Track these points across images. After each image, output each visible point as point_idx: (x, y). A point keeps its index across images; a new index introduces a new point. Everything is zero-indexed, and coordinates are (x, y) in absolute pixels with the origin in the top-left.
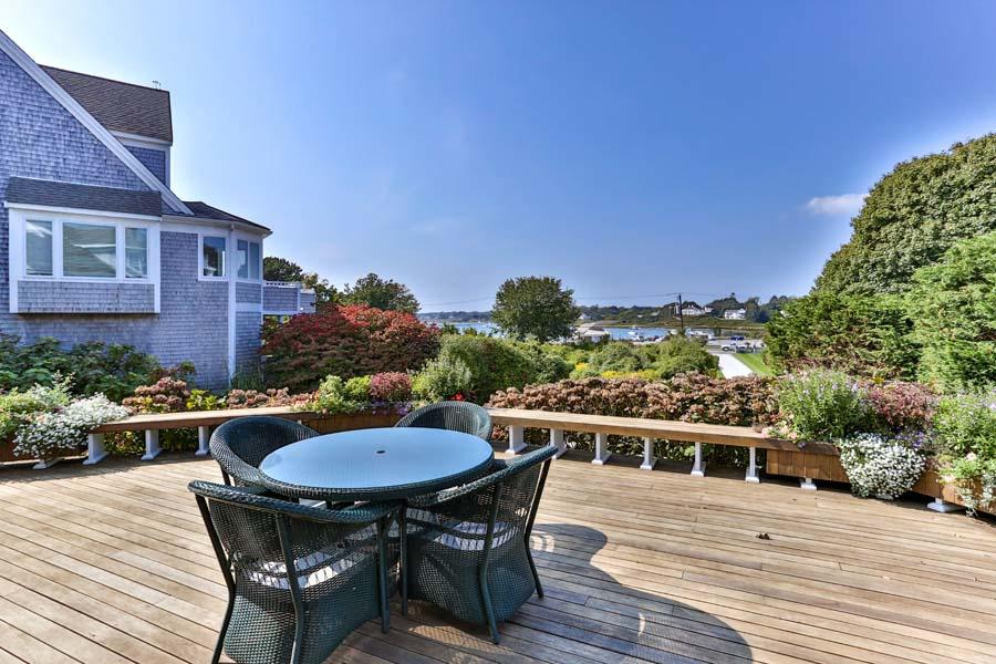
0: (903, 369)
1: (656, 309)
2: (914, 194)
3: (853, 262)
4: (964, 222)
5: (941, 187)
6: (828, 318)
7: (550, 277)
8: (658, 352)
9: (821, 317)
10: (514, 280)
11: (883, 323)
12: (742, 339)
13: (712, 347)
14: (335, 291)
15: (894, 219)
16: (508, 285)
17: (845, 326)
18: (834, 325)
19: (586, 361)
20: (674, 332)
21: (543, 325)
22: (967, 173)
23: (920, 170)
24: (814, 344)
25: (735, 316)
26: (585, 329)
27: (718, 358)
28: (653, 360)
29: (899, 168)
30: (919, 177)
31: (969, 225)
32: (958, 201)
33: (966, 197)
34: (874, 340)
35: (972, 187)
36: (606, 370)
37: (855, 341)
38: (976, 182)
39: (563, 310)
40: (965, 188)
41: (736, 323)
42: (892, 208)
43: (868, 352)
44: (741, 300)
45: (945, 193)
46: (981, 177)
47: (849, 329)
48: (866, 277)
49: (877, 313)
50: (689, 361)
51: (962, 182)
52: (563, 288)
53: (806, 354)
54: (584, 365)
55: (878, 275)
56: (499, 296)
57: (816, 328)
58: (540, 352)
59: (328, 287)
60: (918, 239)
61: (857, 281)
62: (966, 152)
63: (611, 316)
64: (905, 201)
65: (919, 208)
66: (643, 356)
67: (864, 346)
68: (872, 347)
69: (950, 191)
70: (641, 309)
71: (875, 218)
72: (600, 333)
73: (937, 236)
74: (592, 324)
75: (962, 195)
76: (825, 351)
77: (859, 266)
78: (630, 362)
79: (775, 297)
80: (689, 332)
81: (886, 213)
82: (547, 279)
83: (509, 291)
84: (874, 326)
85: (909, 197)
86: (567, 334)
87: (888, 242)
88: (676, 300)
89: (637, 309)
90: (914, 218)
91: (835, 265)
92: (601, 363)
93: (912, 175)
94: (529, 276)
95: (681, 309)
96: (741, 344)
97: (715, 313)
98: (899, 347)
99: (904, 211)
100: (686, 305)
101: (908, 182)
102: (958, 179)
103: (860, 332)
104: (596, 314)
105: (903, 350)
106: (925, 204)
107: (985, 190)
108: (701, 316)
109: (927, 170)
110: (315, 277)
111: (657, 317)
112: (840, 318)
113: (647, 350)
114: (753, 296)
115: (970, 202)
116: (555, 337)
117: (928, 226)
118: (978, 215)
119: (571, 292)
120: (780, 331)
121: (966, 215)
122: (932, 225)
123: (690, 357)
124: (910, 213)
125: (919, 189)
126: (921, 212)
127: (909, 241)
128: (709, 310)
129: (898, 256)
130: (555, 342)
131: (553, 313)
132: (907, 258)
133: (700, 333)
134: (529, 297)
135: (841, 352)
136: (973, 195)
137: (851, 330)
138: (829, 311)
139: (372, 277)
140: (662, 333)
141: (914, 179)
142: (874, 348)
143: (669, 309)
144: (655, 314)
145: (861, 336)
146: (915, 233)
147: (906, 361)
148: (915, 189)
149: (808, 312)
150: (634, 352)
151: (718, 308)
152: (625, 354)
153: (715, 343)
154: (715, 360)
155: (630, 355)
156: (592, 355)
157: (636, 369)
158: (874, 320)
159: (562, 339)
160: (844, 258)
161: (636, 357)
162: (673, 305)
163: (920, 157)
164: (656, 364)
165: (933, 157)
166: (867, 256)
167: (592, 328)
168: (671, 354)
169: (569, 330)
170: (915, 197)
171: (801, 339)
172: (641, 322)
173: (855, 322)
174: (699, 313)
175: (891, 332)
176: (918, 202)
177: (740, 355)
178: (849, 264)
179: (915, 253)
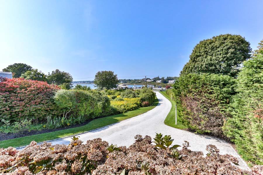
0: (222, 101)
1: (140, 80)
2: (205, 49)
3: (191, 67)
4: (217, 56)
5: (212, 47)
6: (195, 83)
7: (111, 71)
8: (140, 92)
9: (192, 82)
10: (101, 72)
11: (215, 85)
12: (161, 87)
13: (154, 90)
14: (44, 75)
15: (200, 56)
16: (99, 73)
17: (201, 86)
18: (197, 85)
19: (120, 95)
20: (144, 86)
21: (109, 85)
22: (217, 43)
23: (206, 43)
24: (190, 92)
25: (159, 81)
26: (121, 86)
27: (156, 93)
28: (138, 94)
29: (201, 42)
30: (206, 45)
31: (218, 57)
32: (215, 51)
33: (217, 50)
34: (211, 91)
35: (219, 48)
36: (125, 98)
37: (205, 91)
38: (219, 46)
39: (115, 81)
40: (217, 48)
41: (159, 83)
42: (200, 53)
43: (209, 95)
44: (160, 78)
45: (212, 49)
46: (221, 45)
47: (202, 87)
48: (194, 71)
49: (212, 81)
50: (148, 95)
51: (216, 46)
52: (114, 74)
53: (187, 95)
54: (119, 96)
55: (197, 70)
56: (96, 76)
57: (190, 87)
58: (100, 94)
59: (41, 73)
60: (207, 61)
61: (192, 72)
62: (216, 39)
63: (129, 82)
64: (203, 51)
65: (206, 53)
66: (136, 93)
67: (207, 93)
68: (211, 93)
69: (214, 48)
70: (137, 80)
71: (196, 55)
72: (125, 86)
73: (211, 60)
74: (123, 84)
75: (216, 49)
76: (194, 95)
77: (192, 68)
78: (132, 95)
79: (168, 77)
80: (148, 86)
81: (199, 54)
82: (110, 71)
83: (99, 75)
84: (211, 86)
85: (204, 50)
86: (116, 87)
87: (199, 61)
88: (145, 78)
89: (135, 80)
90: (205, 55)
91: (186, 68)
92: (124, 96)
93: (204, 44)
94: (104, 71)
95: (146, 80)
96: (161, 89)
97: (154, 81)
98: (221, 94)
99: (203, 53)
100: (147, 79)
101: (203, 46)
102: (215, 45)
103: (206, 88)
104: (125, 81)
105: (222, 94)
106: (208, 51)
107: (221, 49)
108: (151, 82)
109: (208, 42)
110: (37, 70)
111: (141, 82)
112: (199, 83)
113: (137, 91)
114: (163, 77)
115: (218, 51)
116: (112, 88)
117: (209, 57)
118: (220, 55)
119: (116, 75)
120: (178, 87)
121: (217, 55)
122: (210, 57)
123: (148, 94)
124: (204, 54)
125: (206, 48)
126: (207, 54)
127: (204, 61)
128: (153, 80)
129: (202, 65)
130: (112, 89)
131: (112, 81)
132: (204, 66)
133: (151, 86)
134: (105, 76)
135: (200, 95)
136: (219, 49)
137: (203, 87)
138: (195, 80)
139: (57, 71)
140: (141, 86)
141: (205, 45)
142: (212, 94)
143: (143, 80)
144: (140, 81)
145: (206, 89)
146: (206, 59)
147: (223, 99)
148: (205, 48)
149: (188, 80)
150: (133, 92)
151: (155, 80)
152: (131, 93)
153: (155, 89)
154: (155, 94)
155: (132, 93)
156: (122, 93)
157: (134, 97)
158: (211, 83)
159: (114, 89)
160: (188, 66)
161: (134, 93)
162: (144, 79)
163: (205, 40)
164: (139, 95)
165: (208, 40)
166: (194, 65)
167: (123, 85)
168: (143, 92)
169: (116, 86)
170: (205, 50)
171: (186, 90)
172: (136, 83)
173: (205, 84)
174: (150, 81)
175: (218, 88)
176: (206, 51)
177: (161, 92)
178: (189, 67)
179: (206, 65)
